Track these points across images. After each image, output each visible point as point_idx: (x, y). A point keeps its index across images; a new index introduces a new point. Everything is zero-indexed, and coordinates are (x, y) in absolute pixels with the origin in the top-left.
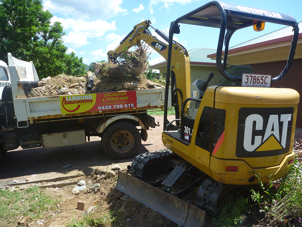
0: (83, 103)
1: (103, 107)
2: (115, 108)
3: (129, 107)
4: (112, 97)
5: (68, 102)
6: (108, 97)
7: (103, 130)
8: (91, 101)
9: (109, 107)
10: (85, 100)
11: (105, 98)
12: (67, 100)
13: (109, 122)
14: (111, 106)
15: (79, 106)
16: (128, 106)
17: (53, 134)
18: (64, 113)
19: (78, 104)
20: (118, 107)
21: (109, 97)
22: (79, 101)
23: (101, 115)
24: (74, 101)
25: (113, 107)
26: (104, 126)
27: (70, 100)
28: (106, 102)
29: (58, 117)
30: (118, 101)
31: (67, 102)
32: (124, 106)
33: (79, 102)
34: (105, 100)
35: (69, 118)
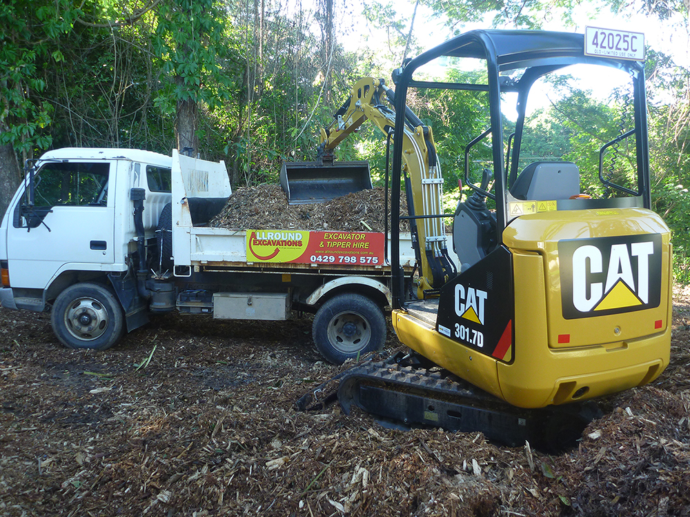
0: (284, 246)
1: (320, 257)
2: (341, 261)
3: (368, 262)
4: (337, 241)
5: (260, 242)
6: (330, 240)
7: (316, 301)
8: (300, 243)
9: (330, 258)
10: (289, 241)
11: (325, 242)
12: (258, 238)
13: (329, 286)
14: (333, 258)
15: (277, 251)
16: (366, 261)
17: (231, 295)
18: (251, 260)
19: (275, 247)
20: (347, 259)
21: (332, 240)
22: (278, 241)
23: (315, 271)
24: (269, 241)
25: (337, 259)
26: (320, 293)
27: (264, 238)
28: (325, 248)
29: (241, 266)
30: (347, 249)
31: (258, 240)
32: (358, 259)
33: (278, 243)
34: (325, 244)
35: (259, 269)
